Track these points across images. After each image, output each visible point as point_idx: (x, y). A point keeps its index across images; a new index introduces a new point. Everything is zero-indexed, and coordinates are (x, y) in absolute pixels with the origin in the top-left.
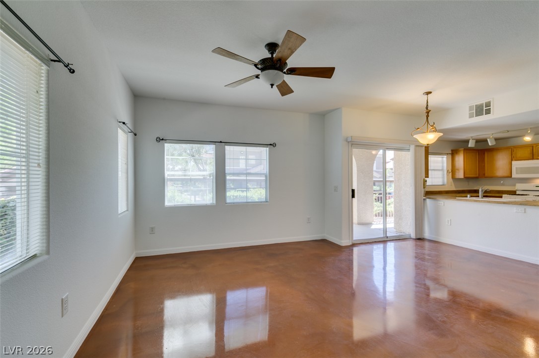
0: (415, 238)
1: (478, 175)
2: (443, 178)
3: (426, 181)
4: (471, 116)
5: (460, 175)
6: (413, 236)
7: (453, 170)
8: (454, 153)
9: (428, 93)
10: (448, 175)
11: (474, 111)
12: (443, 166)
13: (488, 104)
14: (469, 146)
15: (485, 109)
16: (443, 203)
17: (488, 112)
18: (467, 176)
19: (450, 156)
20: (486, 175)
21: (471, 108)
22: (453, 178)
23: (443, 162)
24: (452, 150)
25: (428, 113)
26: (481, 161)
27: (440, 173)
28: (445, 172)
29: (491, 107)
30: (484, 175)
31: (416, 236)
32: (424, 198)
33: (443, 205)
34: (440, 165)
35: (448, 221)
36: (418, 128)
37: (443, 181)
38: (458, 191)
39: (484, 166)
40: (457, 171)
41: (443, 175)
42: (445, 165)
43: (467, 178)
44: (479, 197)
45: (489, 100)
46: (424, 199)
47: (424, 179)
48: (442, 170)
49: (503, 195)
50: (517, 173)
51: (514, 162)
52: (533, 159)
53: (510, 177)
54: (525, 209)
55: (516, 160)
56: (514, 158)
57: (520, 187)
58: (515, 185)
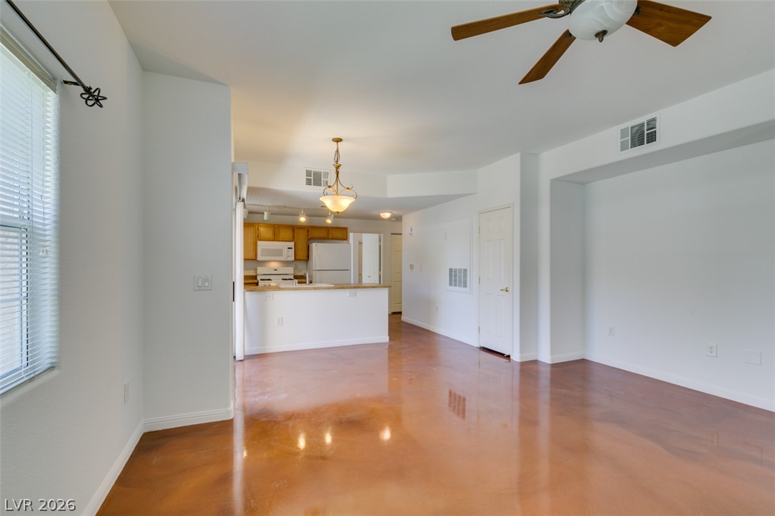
4: (308, 183)
9: (338, 140)
11: (312, 178)
13: (327, 175)
16: (271, 296)
21: (309, 173)
25: (338, 167)
33: (271, 298)
44: (305, 283)
45: (327, 171)
50: (262, 255)
51: (259, 243)
52: (274, 240)
53: (255, 259)
54: (355, 292)
55: (260, 240)
56: (258, 238)
57: (261, 271)
58: (256, 269)
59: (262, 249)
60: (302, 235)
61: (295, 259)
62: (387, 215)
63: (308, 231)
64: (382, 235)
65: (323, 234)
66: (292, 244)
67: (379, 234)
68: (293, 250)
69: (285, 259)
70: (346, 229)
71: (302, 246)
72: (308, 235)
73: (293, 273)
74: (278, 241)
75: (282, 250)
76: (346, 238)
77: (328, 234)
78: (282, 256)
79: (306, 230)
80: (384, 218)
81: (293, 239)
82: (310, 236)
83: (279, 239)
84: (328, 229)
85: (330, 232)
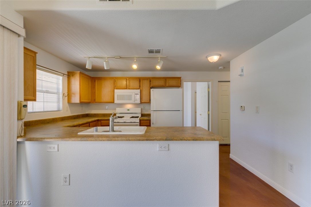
1: (90, 101)
2: (58, 102)
3: (25, 106)
5: (76, 99)
7: (69, 95)
8: (70, 75)
10: (63, 99)
12: (58, 89)
14: (87, 67)
16: (56, 147)
18: (82, 101)
19: (66, 79)
20: (96, 100)
22: (69, 102)
23: (58, 84)
24: (68, 72)
26: (93, 87)
27: (55, 96)
28: (61, 96)
32: (19, 140)
33: (56, 149)
34: (55, 86)
35: (66, 178)
37: (59, 106)
39: (95, 92)
40: (73, 95)
41: (59, 99)
42: (61, 87)
43: (82, 103)
48: (57, 93)
51: (116, 90)
52: (126, 89)
53: (113, 102)
54: (169, 145)
55: (116, 89)
56: (116, 87)
57: (118, 110)
58: (115, 109)
59: (118, 95)
60: (146, 85)
61: (141, 103)
63: (150, 81)
64: (210, 83)
65: (161, 83)
66: (139, 91)
67: (208, 82)
68: (139, 95)
69: (134, 102)
70: (180, 78)
71: (145, 92)
72: (150, 84)
73: (140, 112)
74: (129, 89)
75: (131, 95)
76: (180, 85)
77: (166, 82)
78: (131, 100)
79: (149, 80)
80: (212, 62)
81: (139, 88)
82: (152, 85)
83: (130, 88)
84: (166, 79)
85: (167, 81)
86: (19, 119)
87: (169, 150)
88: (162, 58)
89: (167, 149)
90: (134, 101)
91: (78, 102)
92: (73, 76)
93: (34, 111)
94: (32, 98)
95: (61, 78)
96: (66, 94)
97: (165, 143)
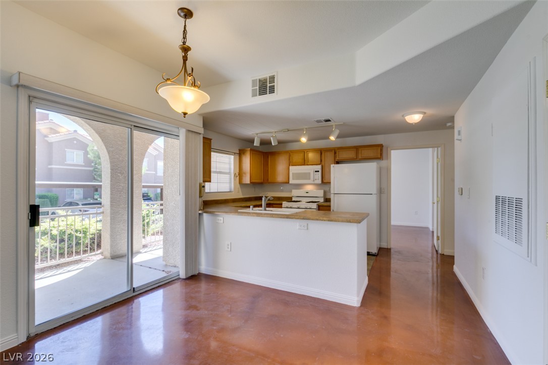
0: (185, 278)
1: (262, 181)
2: (230, 183)
3: (204, 187)
4: (254, 95)
5: (247, 180)
6: (183, 275)
7: (240, 174)
8: (241, 153)
9: (186, 13)
10: (235, 180)
11: (258, 87)
12: (230, 169)
13: (272, 79)
14: (255, 145)
15: (268, 85)
16: (222, 219)
17: (272, 90)
18: (253, 181)
19: (237, 157)
20: (270, 180)
21: (254, 82)
22: (240, 183)
23: (230, 164)
24: (239, 150)
26: (266, 165)
27: (227, 176)
28: (233, 176)
29: (275, 84)
30: (268, 180)
31: (186, 274)
32: (200, 212)
33: (222, 222)
34: (227, 166)
35: (228, 245)
36: (168, 79)
37: (230, 187)
38: (245, 198)
39: (268, 170)
40: (244, 175)
41: (230, 179)
42: (232, 167)
43: (253, 184)
45: (273, 75)
46: (199, 214)
47: (200, 184)
48: (229, 173)
49: (283, 203)
50: (293, 179)
51: (291, 168)
52: (304, 165)
53: (288, 183)
54: (307, 224)
55: (292, 165)
56: (291, 163)
57: (295, 193)
58: (291, 192)
59: (293, 173)
60: (329, 158)
61: (323, 183)
62: (415, 118)
63: (335, 153)
65: (351, 154)
66: (319, 168)
67: (436, 147)
68: (320, 173)
69: (312, 182)
71: (328, 169)
72: (335, 157)
73: (322, 195)
74: (308, 165)
75: (310, 173)
76: (379, 156)
77: (357, 154)
78: (310, 179)
79: (333, 151)
80: (411, 122)
81: (320, 163)
82: (337, 158)
83: (309, 163)
84: (357, 148)
85: (360, 152)
86: (200, 197)
87: (307, 229)
88: (337, 126)
89: (306, 228)
90: (314, 181)
91: (249, 182)
92: (244, 153)
93: (212, 191)
94: (209, 180)
95: (232, 157)
96: (237, 174)
97: (304, 222)
